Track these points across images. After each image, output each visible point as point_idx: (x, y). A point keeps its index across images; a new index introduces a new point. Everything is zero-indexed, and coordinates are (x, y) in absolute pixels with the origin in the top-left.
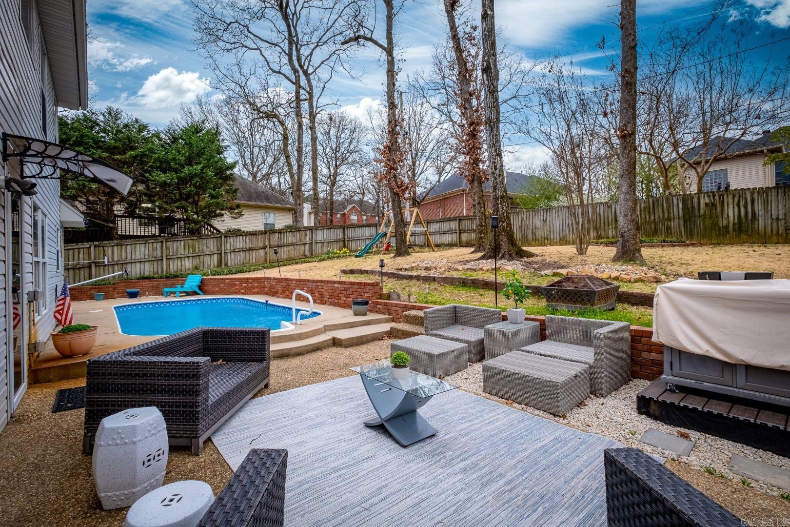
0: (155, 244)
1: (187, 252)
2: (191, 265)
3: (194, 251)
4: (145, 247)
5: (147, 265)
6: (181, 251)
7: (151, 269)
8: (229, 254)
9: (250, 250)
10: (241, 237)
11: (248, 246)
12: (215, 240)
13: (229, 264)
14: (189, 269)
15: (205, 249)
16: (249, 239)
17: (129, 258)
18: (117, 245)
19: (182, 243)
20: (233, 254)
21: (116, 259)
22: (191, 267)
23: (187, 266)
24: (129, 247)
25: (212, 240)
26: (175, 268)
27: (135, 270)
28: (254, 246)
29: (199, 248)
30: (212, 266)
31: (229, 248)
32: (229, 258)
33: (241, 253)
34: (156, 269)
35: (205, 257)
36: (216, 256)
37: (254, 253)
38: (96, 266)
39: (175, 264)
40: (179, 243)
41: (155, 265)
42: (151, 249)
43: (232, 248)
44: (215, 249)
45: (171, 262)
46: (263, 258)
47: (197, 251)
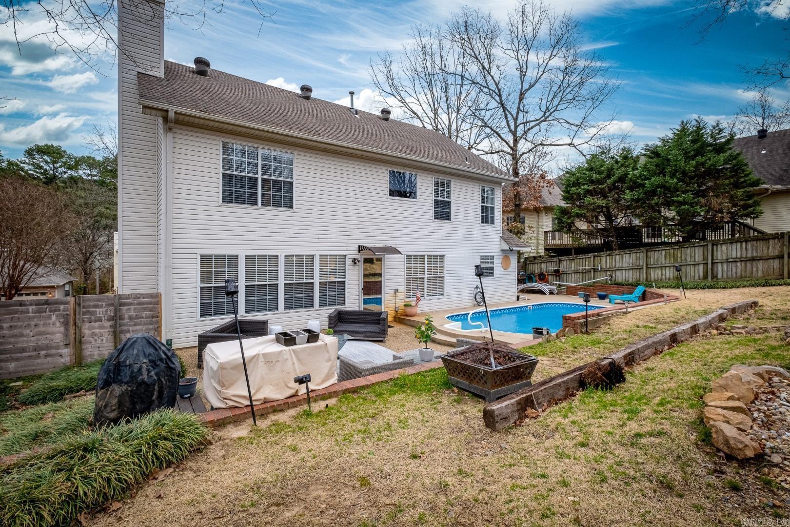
0: (638, 254)
1: (668, 262)
2: (671, 275)
3: (675, 260)
4: (630, 257)
5: (631, 272)
6: (663, 261)
7: (635, 277)
8: (720, 265)
9: (753, 259)
10: (739, 245)
11: (749, 255)
12: (701, 249)
13: (720, 276)
14: (669, 279)
15: (688, 259)
16: (752, 246)
17: (617, 266)
18: (609, 255)
19: (664, 252)
20: (725, 265)
21: (608, 267)
22: (671, 277)
23: (668, 276)
24: (617, 257)
25: (697, 249)
26: (656, 277)
27: (621, 277)
28: (760, 254)
29: (681, 257)
30: (697, 278)
31: (719, 257)
32: (720, 269)
33: (739, 264)
34: (638, 276)
35: (688, 267)
36: (701, 267)
37: (760, 265)
38: (594, 272)
39: (656, 273)
40: (660, 252)
41: (638, 273)
42: (634, 258)
43: (725, 257)
44: (701, 258)
45: (652, 271)
46: (777, 272)
47: (679, 260)
